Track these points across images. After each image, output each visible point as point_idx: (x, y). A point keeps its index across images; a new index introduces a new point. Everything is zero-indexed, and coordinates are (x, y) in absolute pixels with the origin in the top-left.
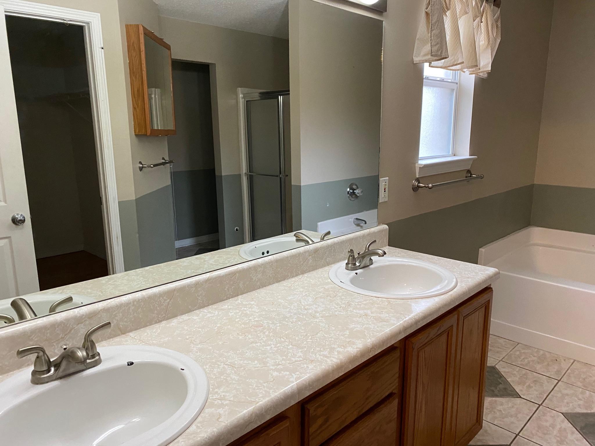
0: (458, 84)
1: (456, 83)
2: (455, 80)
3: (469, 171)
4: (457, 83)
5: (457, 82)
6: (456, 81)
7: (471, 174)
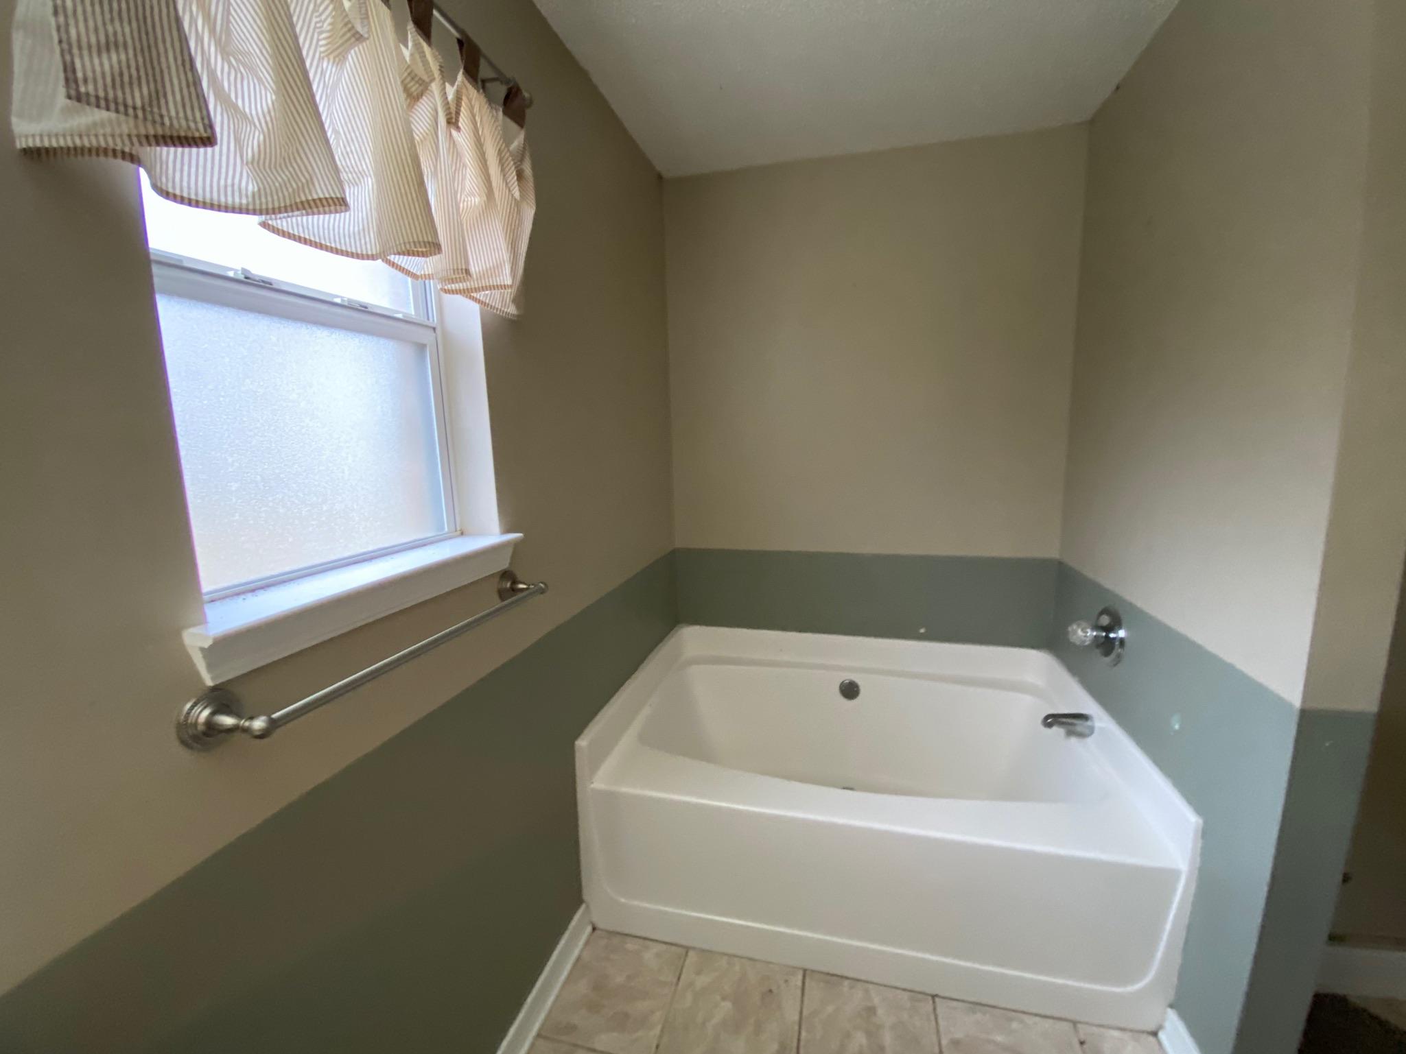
0: (439, 331)
1: (431, 327)
2: (428, 319)
3: (506, 575)
4: (434, 329)
5: (434, 326)
6: (430, 323)
7: (515, 582)
